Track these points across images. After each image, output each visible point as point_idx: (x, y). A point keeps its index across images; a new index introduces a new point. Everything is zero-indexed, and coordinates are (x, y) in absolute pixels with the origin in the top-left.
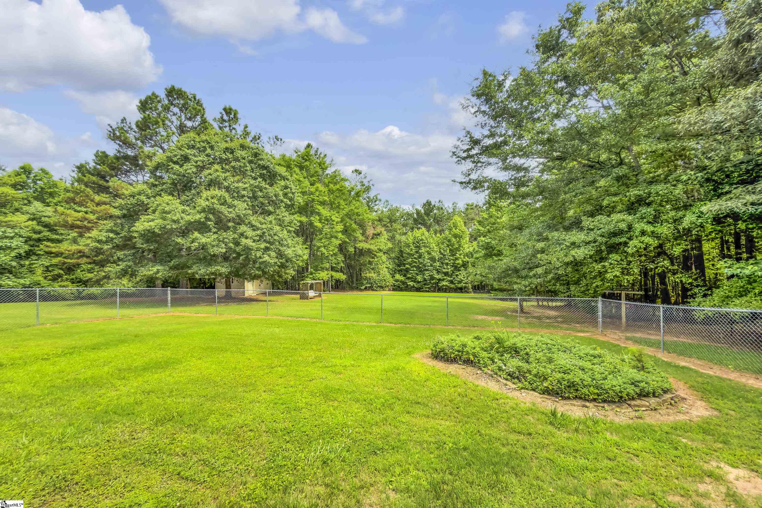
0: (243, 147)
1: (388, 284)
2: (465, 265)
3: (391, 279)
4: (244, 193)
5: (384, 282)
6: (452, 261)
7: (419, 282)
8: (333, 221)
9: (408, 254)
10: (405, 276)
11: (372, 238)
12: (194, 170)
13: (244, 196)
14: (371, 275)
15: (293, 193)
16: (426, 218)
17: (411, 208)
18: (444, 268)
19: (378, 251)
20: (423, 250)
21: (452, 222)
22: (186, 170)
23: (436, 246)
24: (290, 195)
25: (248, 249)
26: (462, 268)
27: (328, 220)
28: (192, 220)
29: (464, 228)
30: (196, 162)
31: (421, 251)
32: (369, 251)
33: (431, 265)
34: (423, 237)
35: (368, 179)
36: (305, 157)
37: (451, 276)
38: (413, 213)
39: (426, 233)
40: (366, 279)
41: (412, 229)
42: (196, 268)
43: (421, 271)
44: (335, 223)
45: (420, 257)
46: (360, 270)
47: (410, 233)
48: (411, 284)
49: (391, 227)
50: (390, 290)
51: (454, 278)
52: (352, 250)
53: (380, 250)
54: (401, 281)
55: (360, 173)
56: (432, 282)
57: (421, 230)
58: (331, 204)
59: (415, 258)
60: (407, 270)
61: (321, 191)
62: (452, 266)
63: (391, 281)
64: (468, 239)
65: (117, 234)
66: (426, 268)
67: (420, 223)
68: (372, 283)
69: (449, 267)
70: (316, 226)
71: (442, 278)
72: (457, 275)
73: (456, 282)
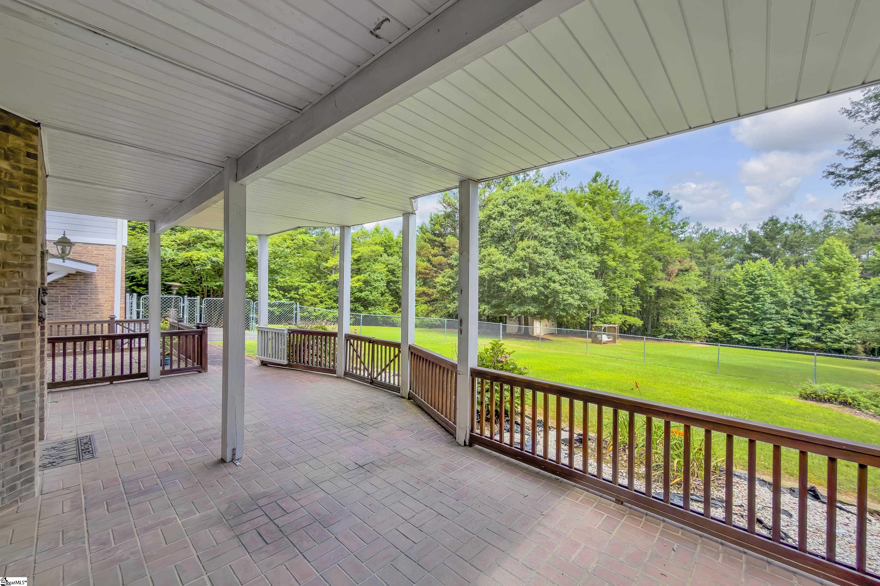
0: (548, 197)
1: (699, 334)
2: (849, 315)
3: (705, 328)
4: (551, 240)
5: (694, 332)
6: (820, 308)
7: (753, 336)
8: (630, 258)
9: (734, 295)
10: (728, 325)
11: (677, 275)
12: (509, 224)
13: (551, 243)
14: (673, 321)
15: (591, 234)
16: (768, 243)
17: (740, 231)
18: (803, 318)
19: (685, 291)
20: (762, 290)
21: (822, 247)
22: (503, 225)
23: (788, 284)
24: (590, 236)
25: (556, 293)
26: (843, 319)
27: (624, 259)
28: (513, 268)
29: (848, 255)
30: (510, 216)
31: (757, 292)
32: (673, 293)
33: (777, 313)
34: (763, 272)
35: (672, 201)
36: (598, 191)
37: (818, 330)
38: (744, 237)
39: (770, 266)
40: (666, 325)
41: (742, 260)
42: (512, 307)
43: (755, 319)
44: (632, 261)
45: (756, 299)
46: (658, 314)
47: (738, 266)
48: (740, 337)
49: (706, 258)
50: (702, 342)
51: (824, 334)
52: (652, 291)
53: (688, 290)
54: (721, 333)
55: (660, 194)
56: (779, 337)
57: (758, 262)
58: (626, 238)
59: (747, 302)
60: (732, 318)
61: (614, 226)
62: (821, 315)
63: (705, 331)
64: (857, 274)
65: (453, 279)
66: (768, 316)
67: (756, 252)
68: (674, 333)
69: (813, 316)
70: (609, 266)
71: (798, 332)
72: (830, 330)
73: (829, 340)
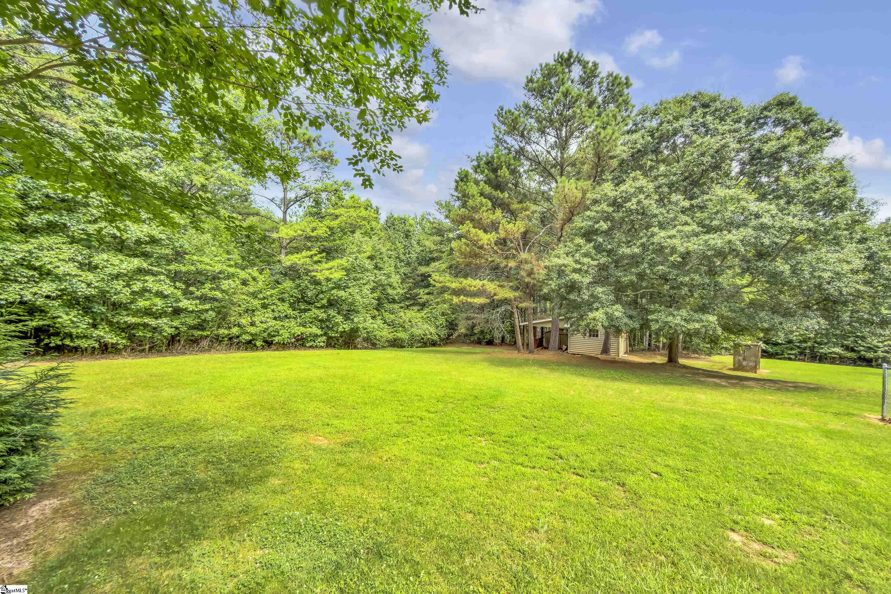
73: (862, 348)
